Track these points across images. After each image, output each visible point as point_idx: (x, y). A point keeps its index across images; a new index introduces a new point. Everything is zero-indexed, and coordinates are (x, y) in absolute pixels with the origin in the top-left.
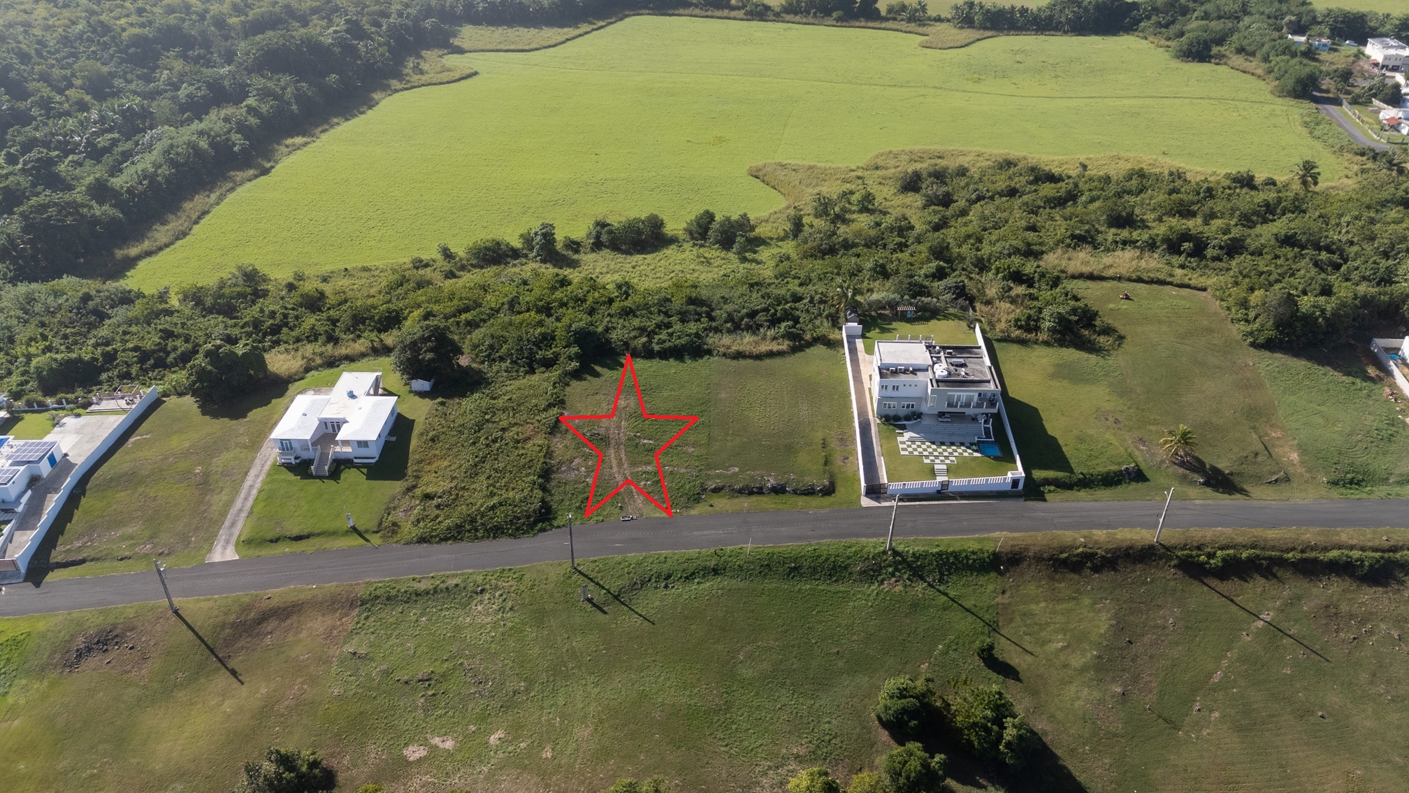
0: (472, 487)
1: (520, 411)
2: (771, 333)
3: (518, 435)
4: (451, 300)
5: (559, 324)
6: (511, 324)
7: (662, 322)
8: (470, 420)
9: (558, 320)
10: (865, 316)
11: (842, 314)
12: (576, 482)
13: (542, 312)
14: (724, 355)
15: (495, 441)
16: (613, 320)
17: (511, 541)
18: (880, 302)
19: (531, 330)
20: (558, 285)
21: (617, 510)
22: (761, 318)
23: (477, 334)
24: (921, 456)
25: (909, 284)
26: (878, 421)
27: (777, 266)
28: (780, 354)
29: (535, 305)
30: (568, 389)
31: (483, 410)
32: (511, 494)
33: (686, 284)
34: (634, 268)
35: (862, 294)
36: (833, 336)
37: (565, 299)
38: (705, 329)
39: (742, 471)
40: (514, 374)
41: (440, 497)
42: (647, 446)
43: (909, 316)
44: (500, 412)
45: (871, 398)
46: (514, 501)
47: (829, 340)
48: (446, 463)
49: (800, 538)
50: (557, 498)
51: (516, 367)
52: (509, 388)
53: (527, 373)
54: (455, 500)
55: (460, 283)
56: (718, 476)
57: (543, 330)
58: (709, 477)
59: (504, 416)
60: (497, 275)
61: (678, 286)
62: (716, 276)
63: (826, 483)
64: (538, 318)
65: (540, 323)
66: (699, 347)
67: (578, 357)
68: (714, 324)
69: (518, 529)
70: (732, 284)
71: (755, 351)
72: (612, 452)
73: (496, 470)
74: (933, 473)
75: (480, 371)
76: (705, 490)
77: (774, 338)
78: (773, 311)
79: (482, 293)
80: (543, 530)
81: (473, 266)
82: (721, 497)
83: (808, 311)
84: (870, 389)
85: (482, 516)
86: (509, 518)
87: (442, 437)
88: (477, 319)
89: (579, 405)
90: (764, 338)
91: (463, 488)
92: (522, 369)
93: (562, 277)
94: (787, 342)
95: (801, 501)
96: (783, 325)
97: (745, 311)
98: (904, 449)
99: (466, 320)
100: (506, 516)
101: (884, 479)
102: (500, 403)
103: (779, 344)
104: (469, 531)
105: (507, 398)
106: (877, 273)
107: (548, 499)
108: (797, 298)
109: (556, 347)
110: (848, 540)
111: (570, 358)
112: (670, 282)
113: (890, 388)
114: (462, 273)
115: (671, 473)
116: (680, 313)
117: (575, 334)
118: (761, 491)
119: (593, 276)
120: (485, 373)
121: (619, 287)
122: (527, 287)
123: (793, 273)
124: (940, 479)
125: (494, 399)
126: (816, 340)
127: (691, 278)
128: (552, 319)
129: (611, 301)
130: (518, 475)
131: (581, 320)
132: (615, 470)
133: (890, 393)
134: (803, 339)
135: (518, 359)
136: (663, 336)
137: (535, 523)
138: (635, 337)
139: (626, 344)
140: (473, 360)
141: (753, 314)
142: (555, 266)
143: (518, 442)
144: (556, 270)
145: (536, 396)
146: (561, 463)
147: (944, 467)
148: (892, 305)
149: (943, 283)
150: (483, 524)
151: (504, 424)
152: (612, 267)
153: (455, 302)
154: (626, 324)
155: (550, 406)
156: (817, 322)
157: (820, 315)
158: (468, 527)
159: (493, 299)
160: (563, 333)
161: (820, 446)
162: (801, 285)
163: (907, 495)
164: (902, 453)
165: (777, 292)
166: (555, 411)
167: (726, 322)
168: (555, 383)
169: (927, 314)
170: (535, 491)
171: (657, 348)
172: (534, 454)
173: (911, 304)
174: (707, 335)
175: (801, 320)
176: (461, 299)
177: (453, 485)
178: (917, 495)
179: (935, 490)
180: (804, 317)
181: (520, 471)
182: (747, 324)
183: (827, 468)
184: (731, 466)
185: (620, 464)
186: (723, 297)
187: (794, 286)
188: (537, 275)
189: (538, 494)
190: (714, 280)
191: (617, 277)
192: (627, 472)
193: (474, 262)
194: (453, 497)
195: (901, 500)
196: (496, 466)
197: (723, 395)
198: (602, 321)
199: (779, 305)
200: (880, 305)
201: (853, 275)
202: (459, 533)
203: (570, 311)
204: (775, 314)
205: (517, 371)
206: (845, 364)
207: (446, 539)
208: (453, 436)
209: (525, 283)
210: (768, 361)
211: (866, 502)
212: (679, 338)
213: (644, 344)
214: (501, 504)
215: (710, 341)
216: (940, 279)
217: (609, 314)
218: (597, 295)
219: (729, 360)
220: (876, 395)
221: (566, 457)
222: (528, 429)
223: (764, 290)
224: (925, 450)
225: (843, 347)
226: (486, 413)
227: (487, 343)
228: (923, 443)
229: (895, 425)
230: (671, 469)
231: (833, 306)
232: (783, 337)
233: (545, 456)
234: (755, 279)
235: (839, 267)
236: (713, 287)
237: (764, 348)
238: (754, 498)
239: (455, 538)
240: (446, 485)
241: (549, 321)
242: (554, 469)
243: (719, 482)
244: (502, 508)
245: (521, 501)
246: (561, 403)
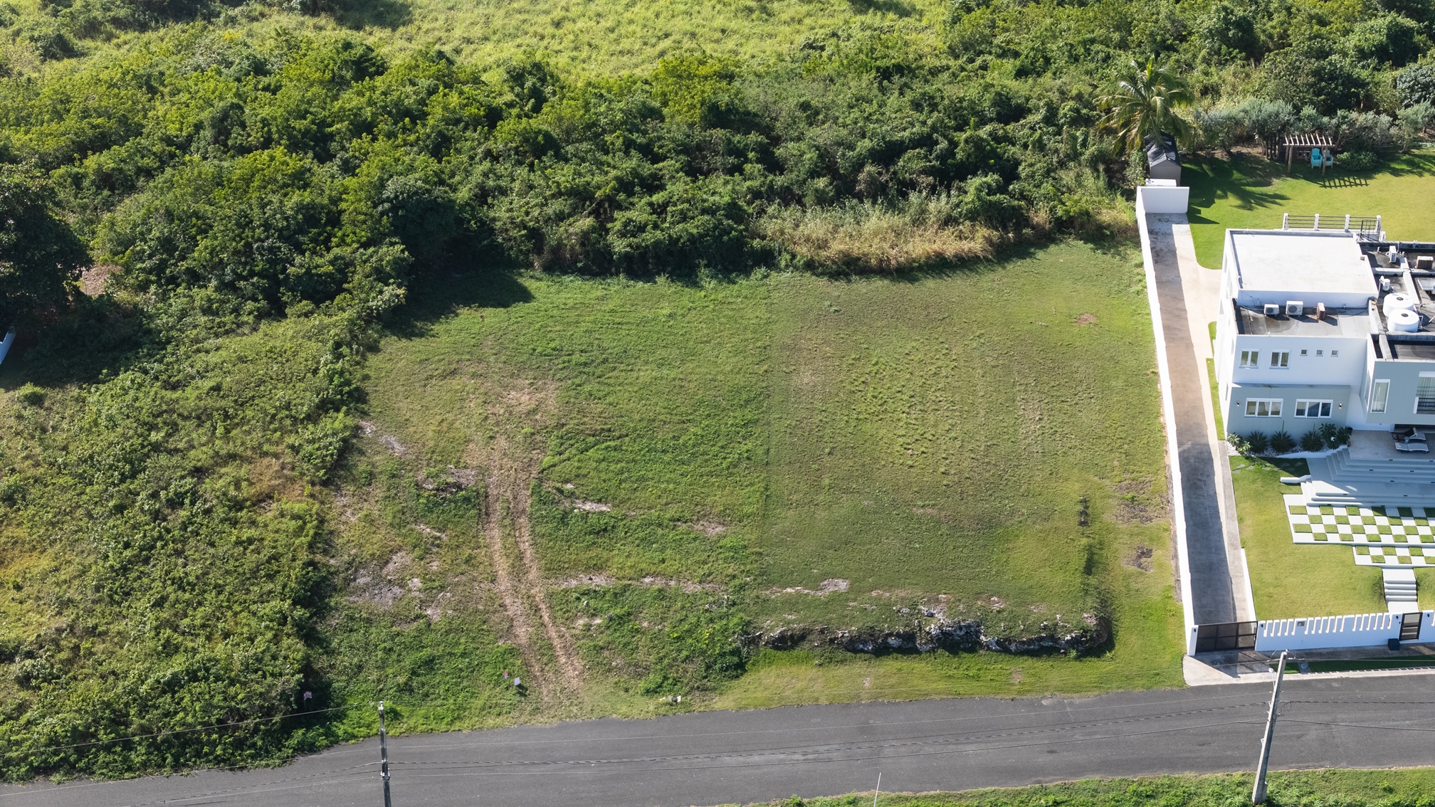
0: (115, 628)
1: (244, 421)
2: (939, 205)
3: (238, 486)
4: (58, 116)
5: (351, 182)
6: (218, 181)
7: (635, 173)
8: (108, 443)
9: (349, 168)
10: (1196, 160)
11: (1134, 156)
12: (396, 618)
13: (305, 148)
14: (810, 266)
15: (175, 503)
16: (500, 168)
17: (223, 777)
18: (1238, 123)
19: (275, 199)
20: (349, 75)
21: (511, 696)
22: (910, 163)
23: (129, 210)
24: (1347, 545)
25: (1317, 73)
26: (1233, 451)
27: (956, 20)
28: (965, 263)
29: (287, 130)
30: (373, 360)
31: (144, 417)
32: (220, 649)
33: (703, 71)
34: (557, 24)
35: (1185, 98)
36: (1112, 213)
37: (368, 112)
38: (756, 194)
39: (856, 590)
40: (228, 319)
41: (30, 655)
42: (592, 520)
43: (1315, 162)
44: (191, 424)
45: (1214, 388)
46: (227, 669)
47: (1100, 227)
48: (45, 563)
49: (1015, 773)
50: (346, 660)
51: (234, 301)
52: (213, 358)
53: (261, 315)
54: (69, 662)
55: (84, 69)
56: (791, 604)
57: (308, 197)
58: (765, 606)
59: (200, 435)
60: (184, 48)
61: (680, 75)
62: (785, 48)
63: (1090, 621)
64: (295, 163)
65: (300, 179)
66: (740, 242)
67: (401, 271)
68: (780, 180)
69: (239, 744)
70: (830, 69)
71: (896, 255)
72: (495, 535)
73: (180, 584)
74: (1379, 592)
75: (136, 311)
76: (754, 641)
77: (948, 221)
78: (943, 144)
79: (142, 96)
80: (308, 748)
81: (117, 22)
82: (799, 661)
83: (1040, 146)
84: (1210, 362)
85: (143, 710)
86: (216, 715)
87: (34, 492)
88: (129, 169)
89: (403, 405)
90: (920, 220)
91: (92, 632)
92: (250, 305)
93: (359, 51)
94: (983, 232)
95: (1021, 671)
96: (973, 183)
97: (866, 144)
98: (1301, 529)
99: (99, 171)
100: (209, 708)
101: (1246, 611)
102: (189, 397)
103: (960, 237)
104: (108, 748)
105: (209, 384)
106: (1230, 43)
107: (322, 662)
108: (1010, 111)
109: (342, 242)
110: (1147, 776)
111: (381, 276)
112: (659, 64)
113: (1264, 359)
114: (88, 43)
115: (661, 595)
116: (684, 149)
117: (394, 209)
118: (907, 646)
119: (447, 49)
120: (151, 318)
121: (517, 77)
122: (265, 80)
123: (998, 40)
124: (1397, 608)
125: (174, 387)
126: (1065, 227)
127: (718, 52)
128: (333, 167)
129: (493, 117)
130: (240, 596)
131: (411, 169)
132: (504, 584)
133: (1265, 372)
134: (1026, 222)
135: (240, 277)
136: (640, 212)
137: (286, 729)
138: (561, 217)
139: (535, 235)
140: (118, 281)
141: (888, 153)
142: (341, 21)
143: (238, 505)
144: (345, 33)
145: (286, 380)
146: (354, 565)
147: (1410, 576)
148: (1270, 131)
149: (1407, 72)
150: (144, 730)
151: (200, 456)
152: (497, 23)
153: (71, 122)
154: (536, 178)
155: (326, 406)
156: (1067, 177)
157: (1074, 156)
158: (104, 737)
159: (173, 114)
160: (363, 206)
161: (1074, 521)
162: (1021, 73)
163: (1309, 653)
164: (1298, 538)
165: (954, 91)
166: (338, 421)
167: (814, 174)
168: (338, 345)
169: (1365, 158)
170: (286, 642)
171: (620, 246)
172: (283, 540)
173: (1321, 129)
174: (762, 212)
175: (1023, 170)
176: (86, 114)
177: (63, 621)
178: (1334, 652)
179: (1381, 640)
180: (1029, 162)
181: (244, 586)
182: (872, 181)
183: (1093, 580)
184: (825, 576)
185: (518, 570)
186: (805, 106)
187: (1002, 76)
188: (292, 46)
189: (294, 648)
190: (780, 58)
191: (513, 53)
192: (538, 593)
193: (122, 13)
194: (63, 655)
195: (1291, 666)
196: (179, 572)
197: (806, 378)
198: (468, 173)
199: (960, 128)
200: (1239, 132)
201: (1163, 47)
202: (81, 753)
203: (381, 144)
204: (950, 153)
205: (236, 311)
206: (1141, 292)
207: (45, 770)
208: (64, 489)
209: (259, 68)
210: (930, 284)
211: (1198, 673)
212: (684, 217)
213: (585, 236)
214: (193, 676)
215: (769, 226)
216: (1399, 63)
217: (488, 154)
218: (454, 99)
219: (822, 282)
220: (1227, 379)
221: (369, 550)
222: (266, 473)
223: (919, 88)
224: (1358, 530)
225: (1137, 244)
226: (152, 427)
227: (155, 233)
228: (1354, 510)
229: (1278, 463)
230: (659, 583)
231: (1110, 131)
232: (973, 216)
233: (311, 546)
234: (896, 57)
235: (1125, 26)
236: (777, 77)
237: (920, 246)
238: (891, 666)
239: (70, 768)
240: (47, 622)
241: (323, 172)
242: (338, 581)
243: (793, 621)
244: (199, 687)
245: (247, 668)
246: (355, 399)
